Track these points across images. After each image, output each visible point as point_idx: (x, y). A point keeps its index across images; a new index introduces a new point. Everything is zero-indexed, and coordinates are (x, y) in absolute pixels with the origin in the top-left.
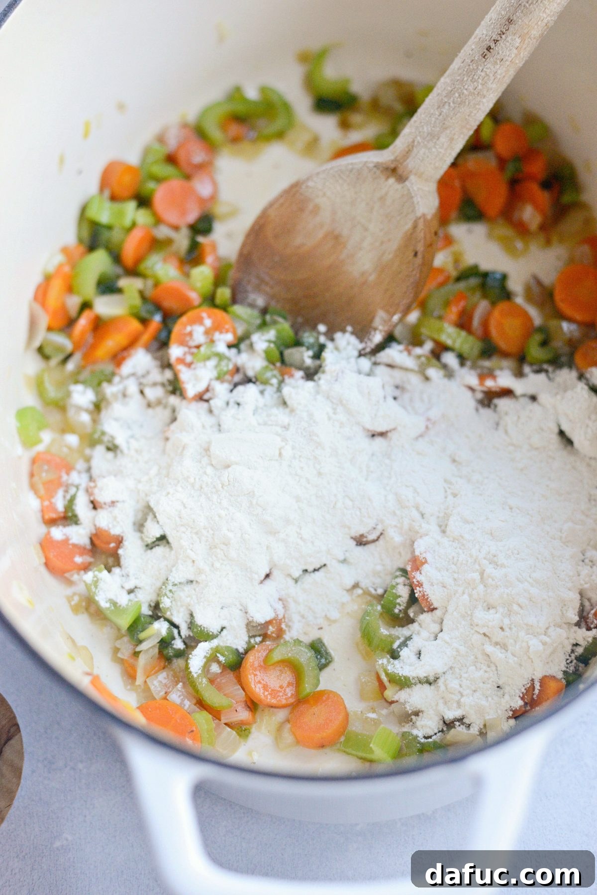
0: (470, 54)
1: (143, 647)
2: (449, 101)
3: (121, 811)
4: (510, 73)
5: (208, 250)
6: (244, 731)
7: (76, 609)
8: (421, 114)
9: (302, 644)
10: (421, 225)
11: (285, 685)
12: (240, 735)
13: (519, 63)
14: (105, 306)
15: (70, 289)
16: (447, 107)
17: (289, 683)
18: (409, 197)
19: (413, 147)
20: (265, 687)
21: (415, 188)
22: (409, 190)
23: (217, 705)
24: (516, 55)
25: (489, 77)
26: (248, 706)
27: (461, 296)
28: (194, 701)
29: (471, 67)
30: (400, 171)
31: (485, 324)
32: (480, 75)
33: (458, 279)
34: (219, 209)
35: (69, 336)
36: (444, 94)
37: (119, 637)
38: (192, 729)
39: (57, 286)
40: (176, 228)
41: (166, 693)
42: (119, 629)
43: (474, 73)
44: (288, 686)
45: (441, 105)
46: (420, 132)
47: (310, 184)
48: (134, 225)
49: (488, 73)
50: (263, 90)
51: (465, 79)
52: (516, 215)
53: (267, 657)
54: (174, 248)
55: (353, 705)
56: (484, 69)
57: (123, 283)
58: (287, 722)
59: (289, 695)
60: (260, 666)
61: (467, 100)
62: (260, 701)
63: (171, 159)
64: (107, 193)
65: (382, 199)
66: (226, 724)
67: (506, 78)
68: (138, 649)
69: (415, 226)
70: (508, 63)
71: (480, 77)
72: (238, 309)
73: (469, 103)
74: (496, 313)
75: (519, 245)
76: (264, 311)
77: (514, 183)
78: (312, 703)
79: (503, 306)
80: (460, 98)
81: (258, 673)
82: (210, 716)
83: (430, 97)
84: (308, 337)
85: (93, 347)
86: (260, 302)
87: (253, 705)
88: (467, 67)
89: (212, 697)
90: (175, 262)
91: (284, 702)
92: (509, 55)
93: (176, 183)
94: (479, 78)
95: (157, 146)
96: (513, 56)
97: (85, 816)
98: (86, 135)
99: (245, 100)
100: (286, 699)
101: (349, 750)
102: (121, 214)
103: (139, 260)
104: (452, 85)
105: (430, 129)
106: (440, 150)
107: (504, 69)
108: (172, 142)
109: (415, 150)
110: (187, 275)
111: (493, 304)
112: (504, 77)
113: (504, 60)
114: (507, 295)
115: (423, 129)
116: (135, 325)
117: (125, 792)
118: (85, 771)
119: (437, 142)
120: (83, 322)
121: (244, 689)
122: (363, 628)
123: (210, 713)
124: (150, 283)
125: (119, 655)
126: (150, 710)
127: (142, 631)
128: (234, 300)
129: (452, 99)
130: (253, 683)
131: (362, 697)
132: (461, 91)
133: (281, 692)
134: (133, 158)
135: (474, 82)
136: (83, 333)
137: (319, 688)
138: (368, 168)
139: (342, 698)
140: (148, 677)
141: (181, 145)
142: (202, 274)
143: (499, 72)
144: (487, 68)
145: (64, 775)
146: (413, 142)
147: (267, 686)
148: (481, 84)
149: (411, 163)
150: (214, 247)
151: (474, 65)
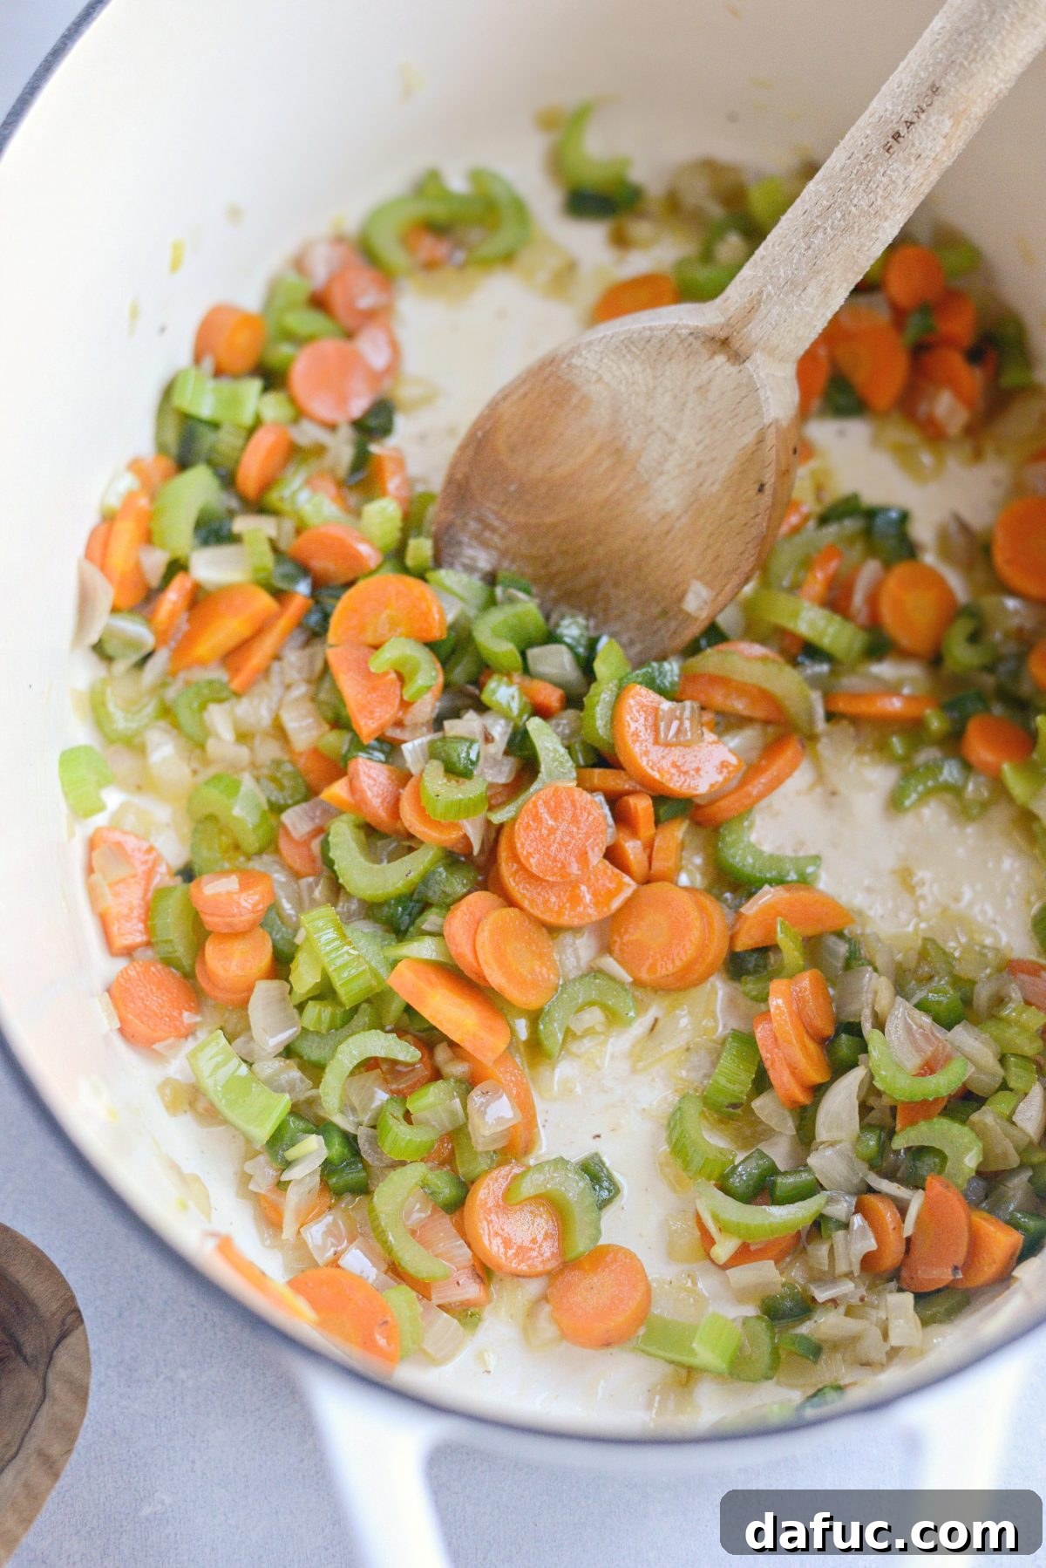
0: (862, 144)
1: (293, 1174)
2: (826, 225)
3: (255, 1452)
4: (931, 179)
5: (389, 467)
6: (471, 1316)
7: (172, 1107)
8: (773, 245)
9: (569, 1167)
10: (771, 439)
11: (540, 1237)
12: (463, 1325)
13: (947, 160)
14: (210, 567)
15: (148, 538)
16: (820, 235)
17: (546, 1234)
18: (750, 389)
19: (759, 302)
20: (507, 1243)
21: (762, 374)
22: (751, 376)
23: (425, 1275)
24: (944, 148)
25: (897, 185)
26: (478, 1274)
27: (831, 552)
28: (385, 1267)
29: (865, 167)
30: (736, 344)
31: (873, 600)
32: (881, 182)
33: (824, 520)
34: (405, 392)
35: (149, 620)
36: (816, 212)
37: (251, 1154)
38: (385, 1319)
39: (126, 532)
40: (332, 427)
41: (335, 1253)
42: (248, 1141)
43: (869, 178)
44: (545, 1239)
45: (810, 231)
46: (772, 277)
47: (576, 361)
48: (258, 423)
49: (894, 178)
50: (476, 176)
51: (854, 188)
52: (923, 409)
53: (508, 1190)
54: (328, 460)
55: (657, 1269)
56: (888, 172)
57: (241, 525)
58: (544, 1302)
59: (548, 1254)
60: (498, 1206)
61: (857, 224)
62: (499, 1267)
63: (319, 302)
64: (208, 364)
65: (702, 389)
66: (439, 1306)
67: (923, 187)
68: (285, 1177)
69: (760, 441)
70: (929, 162)
71: (881, 186)
72: (445, 576)
73: (860, 229)
74: (892, 584)
75: (926, 459)
76: (491, 579)
77: (921, 353)
78: (587, 1268)
79: (902, 570)
80: (845, 220)
81: (493, 1217)
82: (414, 1294)
83: (789, 214)
84: (568, 627)
85: (189, 639)
86: (484, 561)
87: (484, 1272)
88: (857, 167)
89: (414, 1258)
90: (332, 489)
91: (540, 1268)
92: (931, 149)
93: (330, 346)
94: (878, 186)
95: (293, 278)
96: (938, 149)
97: (193, 1462)
98: (175, 265)
99: (446, 195)
100: (542, 1262)
101: (653, 1350)
102: (234, 402)
103: (268, 485)
104: (831, 198)
105: (789, 272)
106: (807, 309)
107: (923, 172)
108: (320, 270)
109: (763, 309)
110: (357, 513)
111: (888, 566)
112: (922, 184)
113: (923, 156)
114: (908, 550)
115: (778, 271)
116: (265, 601)
117: (260, 1418)
118: (190, 1383)
119: (803, 295)
120: (173, 596)
121: (469, 1246)
122: (674, 1141)
123: (413, 1288)
124: (289, 525)
125: (252, 1187)
126: (310, 1284)
127: (293, 1145)
128: (438, 561)
129: (830, 222)
130: (487, 1237)
131: (671, 1254)
132: (847, 207)
133: (534, 1250)
134: (250, 299)
135: (870, 193)
136: (173, 615)
137: (601, 1242)
138: (679, 335)
139: (639, 1260)
140: (302, 1226)
141: (333, 278)
142: (383, 514)
143: (914, 176)
144: (893, 170)
145: (154, 1390)
146: (760, 293)
147: (510, 1240)
148: (881, 197)
149: (755, 331)
150: (400, 463)
151: (870, 164)
